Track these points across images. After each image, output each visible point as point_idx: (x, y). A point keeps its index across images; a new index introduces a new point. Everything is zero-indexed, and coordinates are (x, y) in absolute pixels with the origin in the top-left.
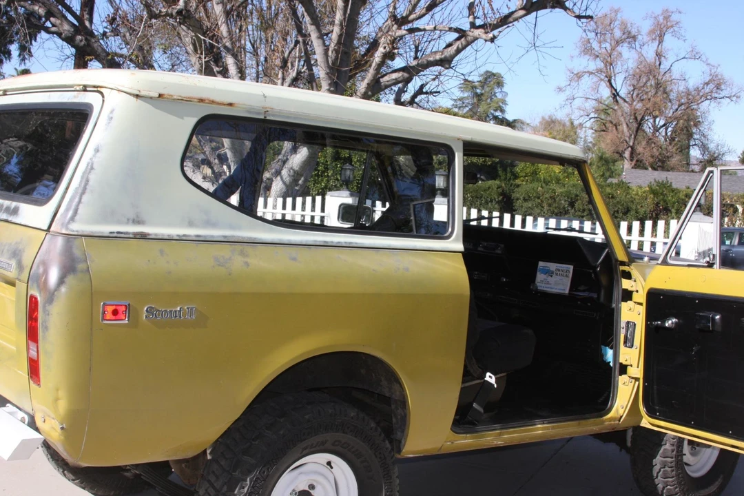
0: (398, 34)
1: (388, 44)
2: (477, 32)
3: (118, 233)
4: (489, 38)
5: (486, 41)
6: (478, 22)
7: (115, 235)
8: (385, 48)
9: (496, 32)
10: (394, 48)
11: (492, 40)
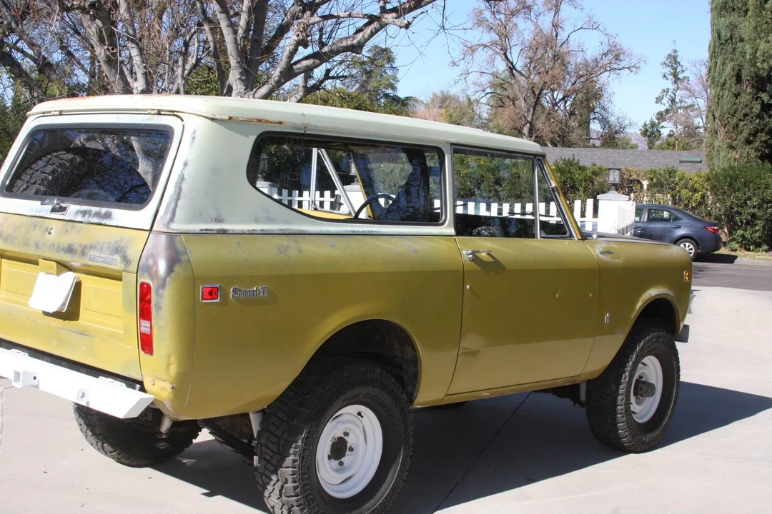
0: (310, 22)
1: (302, 32)
2: (389, 17)
3: (206, 230)
4: (403, 25)
5: (401, 27)
6: (389, 7)
7: (204, 232)
8: (298, 36)
9: (409, 17)
10: (308, 36)
11: (407, 26)
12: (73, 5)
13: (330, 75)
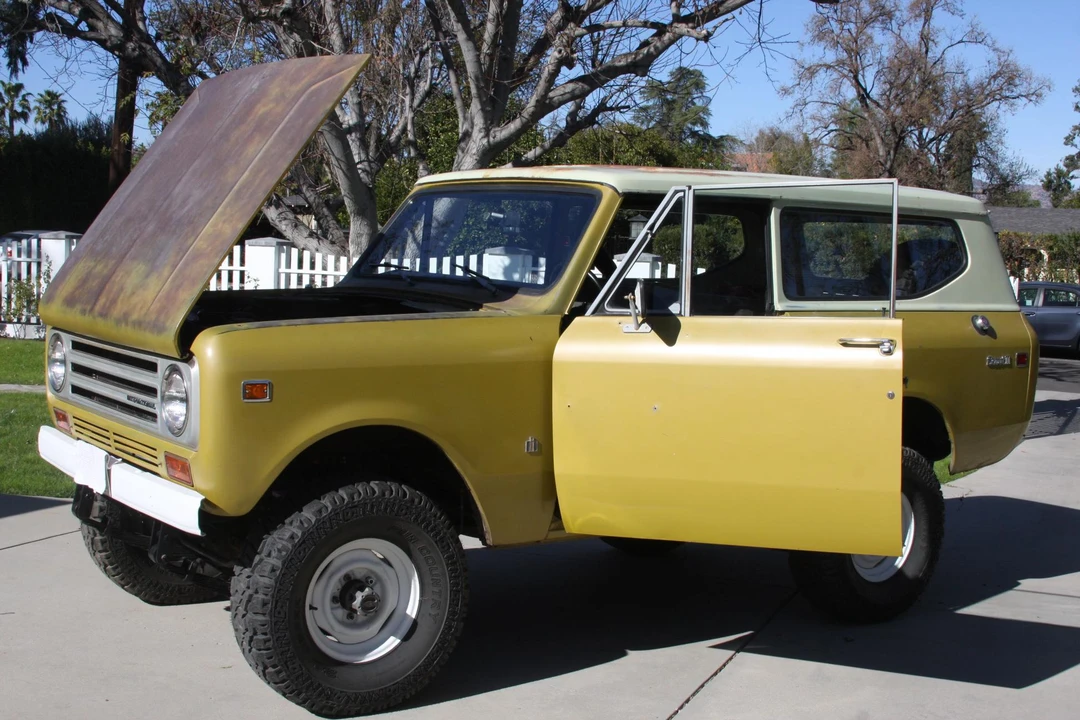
0: (577, 33)
1: (565, 47)
2: (683, 28)
4: (701, 36)
5: (698, 40)
8: (560, 52)
9: (709, 26)
10: (573, 52)
11: (706, 38)
12: (260, 13)
13: (608, 105)
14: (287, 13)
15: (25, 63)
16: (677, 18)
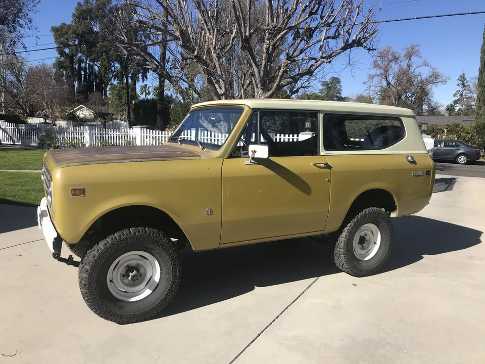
1: (285, 67)
2: (323, 60)
5: (327, 63)
9: (331, 59)
11: (330, 62)
13: (302, 86)
14: (195, 56)
15: (147, 78)
16: (322, 57)
